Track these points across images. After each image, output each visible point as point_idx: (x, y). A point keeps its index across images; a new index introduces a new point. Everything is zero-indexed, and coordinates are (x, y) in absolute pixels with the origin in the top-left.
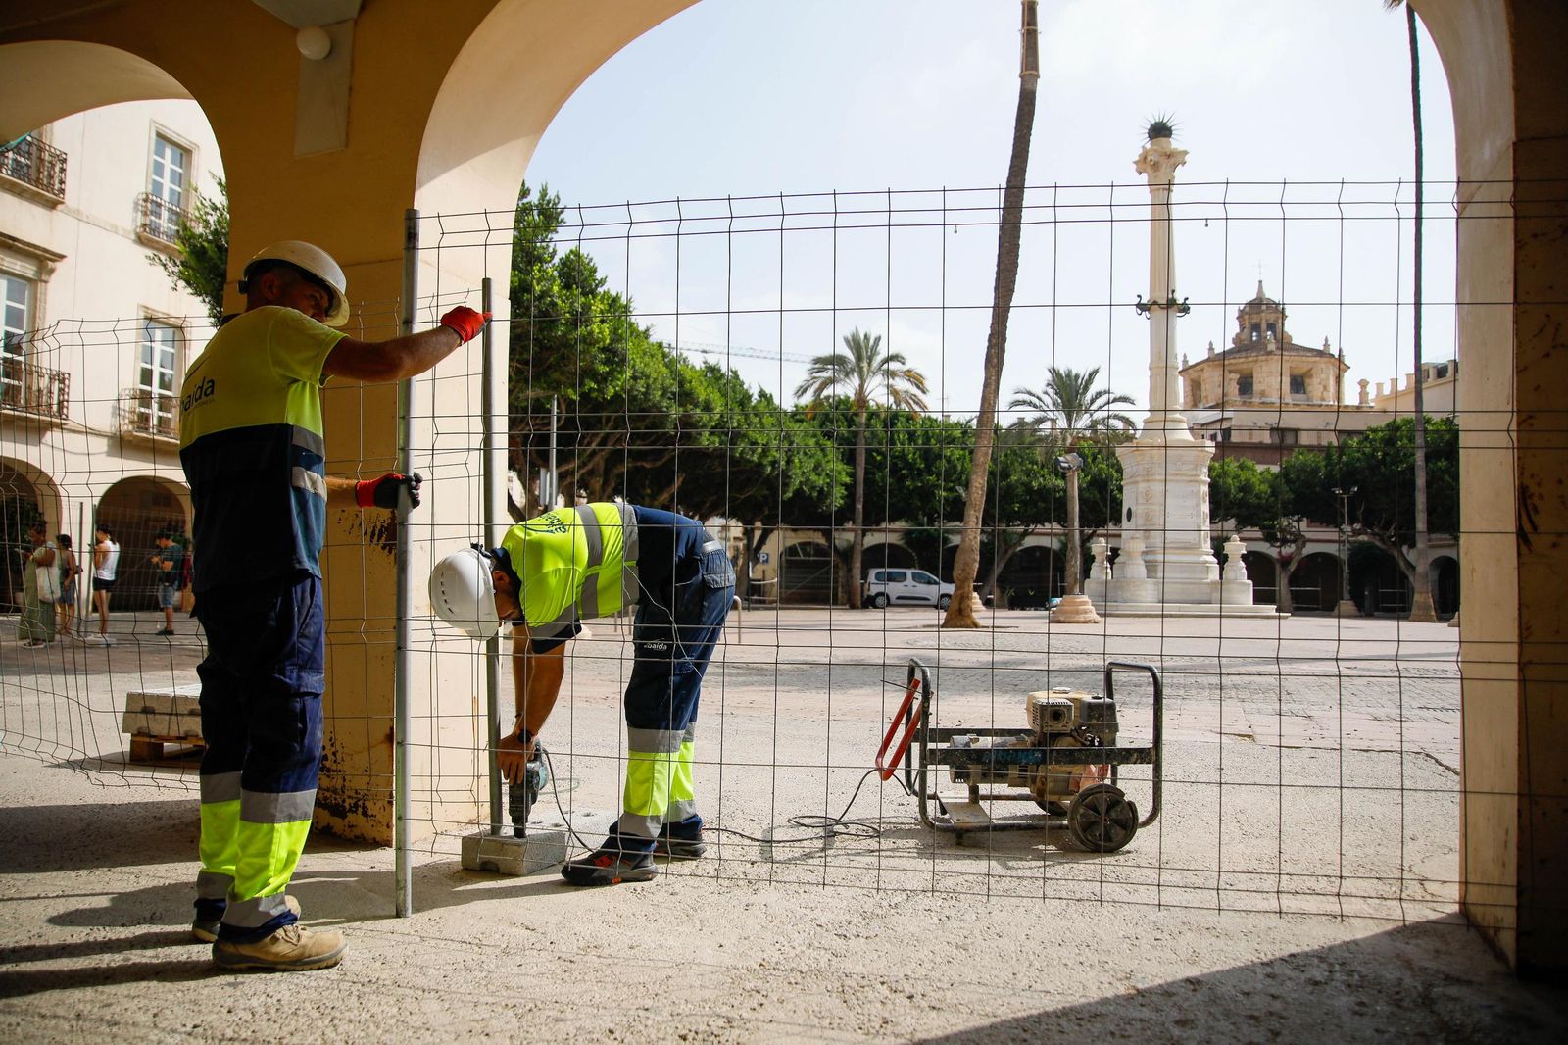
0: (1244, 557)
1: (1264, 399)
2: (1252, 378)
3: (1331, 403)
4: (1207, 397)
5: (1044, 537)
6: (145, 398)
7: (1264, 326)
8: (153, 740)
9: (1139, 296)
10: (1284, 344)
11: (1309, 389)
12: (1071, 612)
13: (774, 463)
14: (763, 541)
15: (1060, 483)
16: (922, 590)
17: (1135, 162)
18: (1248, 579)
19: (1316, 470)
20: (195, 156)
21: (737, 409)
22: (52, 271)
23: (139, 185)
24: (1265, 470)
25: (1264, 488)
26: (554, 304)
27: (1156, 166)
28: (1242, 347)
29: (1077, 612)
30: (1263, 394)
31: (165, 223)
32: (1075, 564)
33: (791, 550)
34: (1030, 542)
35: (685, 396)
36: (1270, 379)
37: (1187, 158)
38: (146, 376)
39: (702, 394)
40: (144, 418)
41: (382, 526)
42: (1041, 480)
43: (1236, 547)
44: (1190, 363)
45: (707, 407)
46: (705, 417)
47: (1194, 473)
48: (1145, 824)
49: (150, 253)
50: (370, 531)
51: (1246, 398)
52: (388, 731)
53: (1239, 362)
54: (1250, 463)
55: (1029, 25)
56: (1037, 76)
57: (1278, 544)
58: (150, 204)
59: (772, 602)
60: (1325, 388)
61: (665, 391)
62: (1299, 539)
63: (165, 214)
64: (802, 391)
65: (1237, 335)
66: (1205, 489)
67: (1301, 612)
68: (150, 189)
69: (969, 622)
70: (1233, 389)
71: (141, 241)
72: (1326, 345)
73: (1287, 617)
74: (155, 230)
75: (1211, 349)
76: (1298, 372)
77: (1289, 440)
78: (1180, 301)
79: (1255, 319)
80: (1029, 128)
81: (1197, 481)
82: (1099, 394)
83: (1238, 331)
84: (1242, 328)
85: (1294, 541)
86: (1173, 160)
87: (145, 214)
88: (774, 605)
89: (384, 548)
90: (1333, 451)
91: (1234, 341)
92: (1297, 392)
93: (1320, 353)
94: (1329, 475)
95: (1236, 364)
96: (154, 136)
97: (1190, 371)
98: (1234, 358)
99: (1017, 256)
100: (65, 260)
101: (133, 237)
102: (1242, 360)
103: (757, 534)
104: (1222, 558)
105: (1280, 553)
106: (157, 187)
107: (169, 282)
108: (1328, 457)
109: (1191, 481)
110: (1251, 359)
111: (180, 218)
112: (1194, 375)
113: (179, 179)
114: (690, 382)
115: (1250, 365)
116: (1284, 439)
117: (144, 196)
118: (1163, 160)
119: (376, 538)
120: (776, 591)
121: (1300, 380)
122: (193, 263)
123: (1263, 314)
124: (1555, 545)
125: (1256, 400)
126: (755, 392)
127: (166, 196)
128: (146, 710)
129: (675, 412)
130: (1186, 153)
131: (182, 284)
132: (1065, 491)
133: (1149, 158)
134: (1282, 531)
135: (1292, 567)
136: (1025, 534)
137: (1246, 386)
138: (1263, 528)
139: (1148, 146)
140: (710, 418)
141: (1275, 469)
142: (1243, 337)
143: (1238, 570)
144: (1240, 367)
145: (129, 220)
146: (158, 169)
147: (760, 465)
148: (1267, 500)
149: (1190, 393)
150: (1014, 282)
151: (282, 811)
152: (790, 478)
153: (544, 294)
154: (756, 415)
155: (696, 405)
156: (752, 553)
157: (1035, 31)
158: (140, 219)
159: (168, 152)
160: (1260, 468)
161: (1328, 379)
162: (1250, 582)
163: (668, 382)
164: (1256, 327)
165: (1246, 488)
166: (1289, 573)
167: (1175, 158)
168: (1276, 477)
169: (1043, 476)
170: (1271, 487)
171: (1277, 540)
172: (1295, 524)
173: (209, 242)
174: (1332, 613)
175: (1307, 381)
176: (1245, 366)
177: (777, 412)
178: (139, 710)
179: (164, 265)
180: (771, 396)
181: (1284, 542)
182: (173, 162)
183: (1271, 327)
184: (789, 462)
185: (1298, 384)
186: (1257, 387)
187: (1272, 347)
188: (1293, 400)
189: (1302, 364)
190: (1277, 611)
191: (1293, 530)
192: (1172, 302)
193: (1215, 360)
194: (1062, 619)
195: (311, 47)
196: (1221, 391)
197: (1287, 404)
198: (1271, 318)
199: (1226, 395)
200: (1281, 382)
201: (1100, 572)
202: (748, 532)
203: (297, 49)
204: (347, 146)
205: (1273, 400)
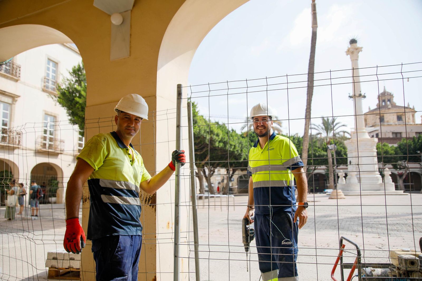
0: (390, 175)
1: (388, 123)
2: (384, 117)
3: (411, 123)
4: (369, 123)
5: (321, 169)
6: (45, 138)
7: (386, 100)
8: (56, 269)
9: (350, 94)
10: (394, 106)
11: (404, 119)
12: (336, 195)
13: (237, 151)
14: (232, 176)
15: (325, 153)
17: (346, 52)
18: (393, 182)
19: (410, 146)
20: (59, 65)
21: (226, 135)
22: (16, 101)
23: (42, 74)
24: (392, 146)
25: (393, 152)
27: (352, 53)
28: (379, 107)
29: (338, 195)
31: (50, 85)
32: (331, 178)
33: (241, 177)
34: (316, 171)
35: (211, 132)
36: (390, 117)
37: (363, 49)
38: (45, 132)
39: (216, 131)
40: (45, 144)
42: (319, 152)
43: (388, 172)
44: (364, 113)
45: (218, 135)
46: (217, 138)
47: (371, 148)
49: (48, 94)
54: (386, 144)
55: (314, 11)
56: (317, 27)
58: (46, 80)
59: (236, 193)
60: (409, 119)
61: (205, 131)
62: (406, 168)
63: (50, 82)
64: (243, 128)
65: (378, 104)
68: (46, 75)
70: (378, 121)
71: (44, 91)
72: (408, 105)
73: (407, 195)
74: (47, 87)
75: (369, 109)
76: (399, 114)
77: (399, 136)
78: (363, 94)
79: (383, 98)
80: (315, 43)
81: (372, 151)
82: (337, 124)
83: (378, 102)
85: (404, 168)
86: (358, 51)
87: (44, 82)
88: (236, 194)
90: (415, 139)
91: (377, 106)
92: (399, 120)
93: (406, 108)
94: (415, 147)
96: (47, 59)
100: (20, 97)
101: (41, 89)
103: (231, 172)
104: (383, 176)
105: (398, 172)
106: (48, 75)
107: (54, 103)
108: (413, 141)
109: (370, 151)
111: (55, 83)
112: (365, 117)
113: (54, 72)
114: (212, 128)
116: (397, 136)
117: (44, 77)
118: (355, 50)
120: (236, 190)
121: (400, 116)
122: (62, 97)
123: (386, 97)
125: (386, 124)
126: (230, 129)
127: (51, 77)
128: (54, 259)
129: (208, 137)
130: (362, 48)
131: (58, 103)
132: (327, 155)
133: (350, 50)
134: (400, 165)
135: (404, 177)
136: (315, 169)
137: (382, 120)
138: (392, 165)
139: (350, 46)
140: (219, 138)
141: (396, 145)
142: (380, 104)
143: (389, 179)
145: (40, 85)
146: (48, 69)
147: (233, 152)
148: (394, 156)
152: (242, 156)
154: (231, 136)
155: (214, 135)
156: (230, 179)
157: (316, 13)
158: (43, 84)
159: (51, 64)
160: (390, 145)
161: (410, 116)
162: (393, 183)
163: (206, 128)
164: (384, 101)
165: (386, 152)
166: (403, 179)
167: (358, 50)
168: (396, 148)
169: (319, 151)
170: (395, 151)
171: (398, 168)
172: (404, 163)
173: (66, 90)
174: (420, 192)
175: (402, 117)
177: (237, 135)
178: (52, 258)
179: (52, 98)
180: (235, 130)
181: (400, 169)
182: (53, 67)
183: (389, 100)
184: (241, 151)
185: (399, 118)
186: (386, 120)
188: (398, 123)
189: (401, 111)
190: (404, 192)
191: (403, 165)
192: (360, 95)
193: (371, 112)
194: (333, 197)
195: (116, 20)
196: (373, 122)
197: (396, 125)
198: (389, 97)
199: (375, 123)
200: (393, 118)
201: (341, 181)
202: (228, 172)
203: (111, 22)
204: (130, 56)
205: (391, 123)
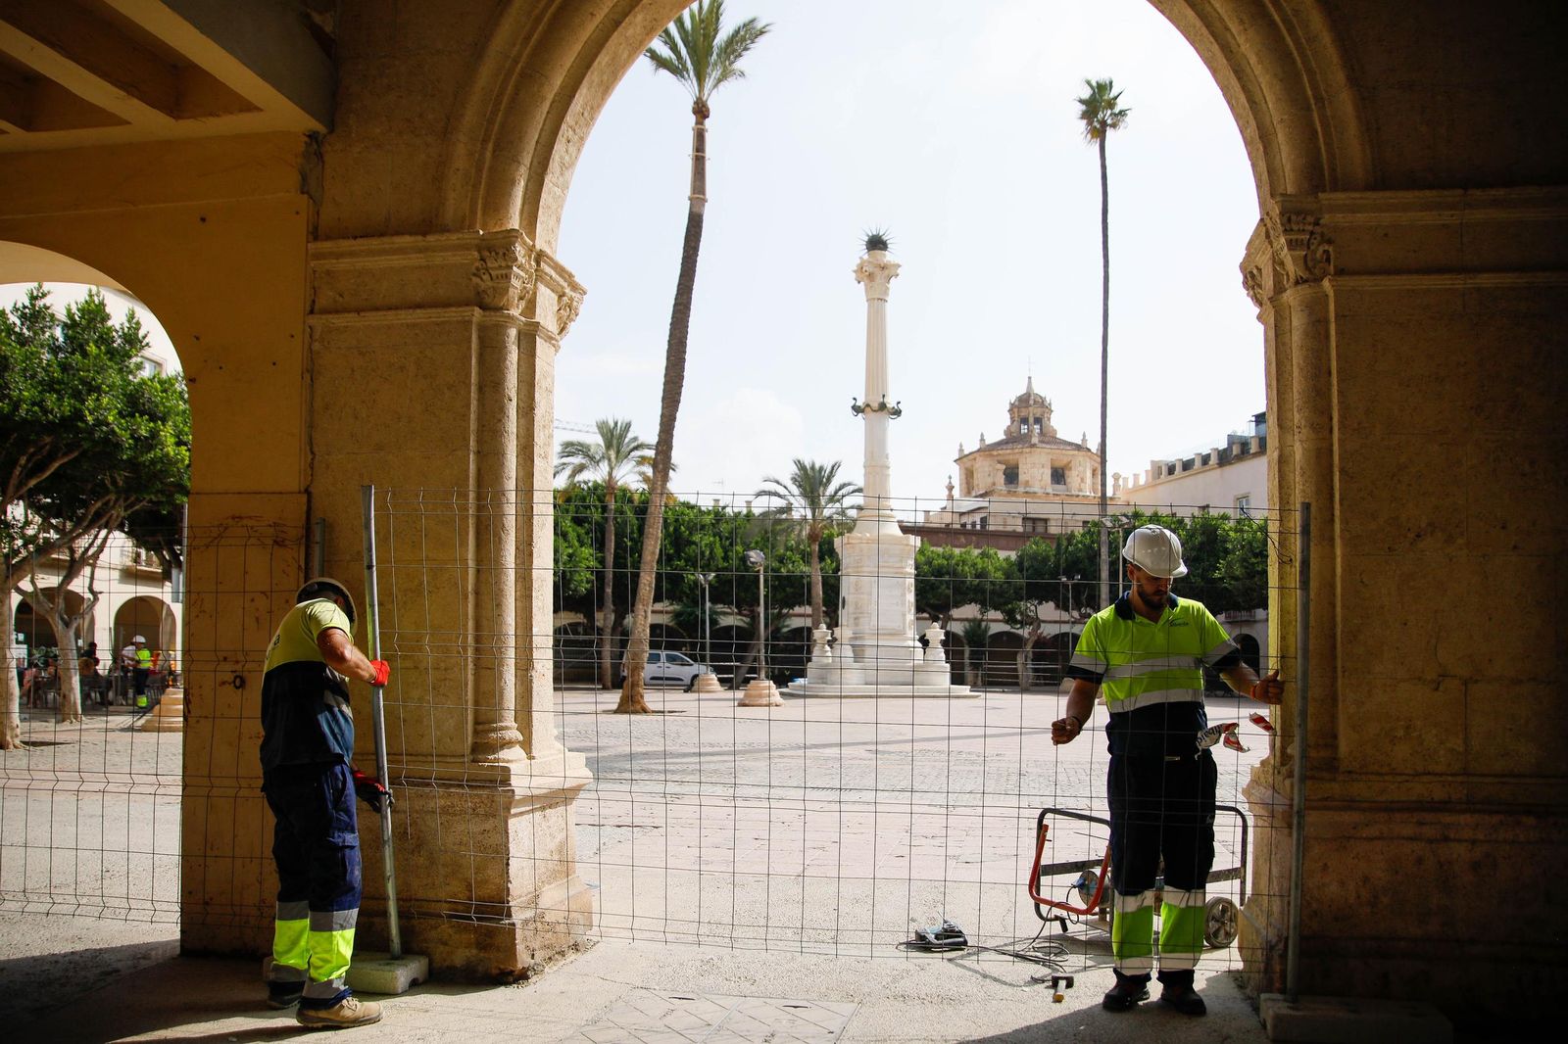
1: (1028, 489)
2: (1018, 468)
3: (1088, 494)
4: (978, 485)
7: (1031, 420)
10: (1049, 438)
11: (1068, 480)
16: (674, 670)
19: (1046, 559)
24: (1004, 557)
25: (999, 574)
28: (1012, 439)
30: (1027, 484)
34: (796, 623)
36: (1035, 470)
44: (966, 452)
47: (899, 565)
51: (1012, 488)
53: (1007, 453)
54: (992, 550)
57: (1019, 626)
60: (1082, 480)
62: (1035, 622)
65: (1009, 427)
66: (910, 580)
70: (1001, 478)
72: (1084, 440)
76: (1058, 464)
77: (1040, 529)
79: (1024, 413)
81: (902, 573)
82: (843, 485)
83: (1009, 424)
84: (1013, 420)
85: (1031, 624)
90: (1063, 541)
91: (1006, 433)
92: (1058, 483)
93: (1078, 447)
94: (1057, 565)
95: (1004, 455)
97: (965, 459)
98: (1002, 449)
102: (1008, 451)
108: (1059, 546)
109: (897, 573)
110: (1017, 451)
112: (968, 464)
115: (1017, 456)
116: (1035, 528)
121: (1061, 471)
123: (1031, 409)
125: (1021, 489)
137: (1012, 476)
141: (1013, 555)
142: (1013, 430)
144: (1007, 458)
148: (1001, 586)
149: (964, 481)
160: (1002, 555)
161: (1085, 471)
164: (1025, 421)
165: (981, 575)
168: (1012, 563)
170: (1004, 574)
172: (1033, 608)
175: (1067, 473)
176: (1011, 457)
181: (1023, 624)
183: (1038, 421)
185: (1058, 475)
186: (1022, 477)
187: (1035, 440)
188: (1053, 490)
189: (1063, 457)
191: (1032, 614)
196: (990, 480)
197: (1048, 494)
198: (1038, 412)
199: (994, 484)
200: (1043, 473)
201: (821, 655)
205: (1036, 490)
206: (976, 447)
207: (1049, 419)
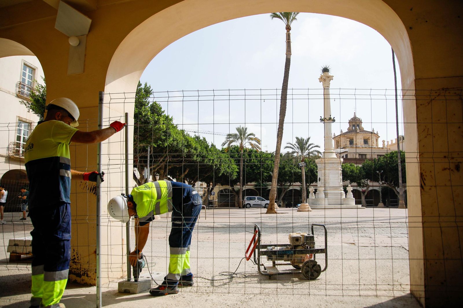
0: (352, 191)
1: (357, 146)
2: (353, 140)
3: (375, 147)
4: (340, 145)
5: (296, 186)
6: (18, 145)
7: (356, 125)
8: (17, 254)
9: (321, 117)
10: (362, 131)
11: (369, 143)
12: (304, 208)
13: (216, 165)
14: (212, 189)
15: (300, 171)
16: (260, 202)
17: (319, 79)
19: (371, 166)
20: (36, 71)
21: (205, 150)
23: (18, 79)
24: (357, 167)
25: (358, 171)
26: (148, 118)
27: (325, 80)
28: (350, 131)
29: (305, 208)
30: (356, 144)
31: (26, 91)
32: (304, 194)
33: (221, 191)
34: (291, 188)
35: (189, 146)
36: (359, 140)
37: (333, 78)
38: (19, 138)
39: (194, 145)
40: (18, 151)
41: (94, 187)
42: (294, 170)
43: (350, 189)
44: (336, 136)
45: (196, 149)
46: (195, 152)
47: (337, 167)
48: (323, 271)
49: (21, 100)
50: (90, 188)
51: (351, 146)
52: (95, 250)
54: (353, 164)
55: (288, 40)
56: (291, 54)
57: (362, 187)
58: (21, 85)
59: (215, 207)
60: (373, 143)
61: (183, 144)
62: (368, 186)
63: (26, 88)
64: (224, 144)
65: (349, 128)
66: (341, 172)
67: (368, 207)
68: (21, 81)
69: (274, 212)
70: (348, 143)
71: (18, 96)
72: (373, 130)
73: (365, 208)
74: (23, 93)
75: (342, 132)
76: (365, 138)
77: (364, 157)
78: (332, 118)
79: (353, 123)
80: (289, 69)
81: (338, 170)
82: (310, 145)
83: (349, 127)
84: (350, 126)
85: (366, 186)
86: (329, 78)
87: (19, 88)
88: (216, 208)
89: (94, 194)
90: (376, 160)
91: (348, 129)
92: (366, 144)
93: (372, 133)
94: (375, 167)
95: (349, 136)
96: (23, 64)
97: (336, 138)
98: (348, 134)
99: (286, 105)
101: (15, 95)
102: (350, 135)
103: (211, 186)
104: (346, 192)
105: (362, 190)
106: (24, 80)
107: (27, 109)
108: (375, 162)
109: (337, 170)
110: (353, 134)
111: (31, 89)
112: (337, 139)
113: (31, 78)
114: (190, 142)
115: (353, 136)
116: (362, 157)
117: (19, 83)
118: (326, 78)
119: (92, 190)
120: (217, 203)
121: (366, 140)
122: (35, 104)
123: (356, 122)
124: (430, 189)
125: (355, 146)
126: (210, 144)
127: (26, 83)
128: (16, 245)
129: (186, 150)
130: (333, 76)
131: (31, 110)
132: (301, 173)
133: (323, 78)
134: (363, 183)
135: (366, 194)
136: (290, 185)
137: (351, 142)
138: (357, 183)
139: (322, 74)
140: (197, 152)
141: (360, 166)
142: (350, 128)
143: (351, 195)
144: (350, 137)
145: (14, 90)
146: (24, 75)
147: (212, 166)
148: (358, 175)
149: (336, 144)
150: (285, 113)
151: (57, 277)
152: (220, 170)
153: (145, 115)
154: (210, 151)
155: (192, 149)
156: (210, 192)
157: (290, 42)
158: (18, 90)
159: (28, 69)
161: (374, 140)
162: (354, 198)
163: (184, 142)
164: (354, 126)
165: (352, 171)
166: (365, 196)
167: (330, 78)
168: (361, 168)
169: (295, 169)
171: (362, 186)
172: (366, 181)
173: (40, 97)
174: (377, 207)
175: (368, 141)
176: (351, 136)
177: (216, 150)
178: (13, 245)
179: (25, 104)
180: (215, 145)
181: (363, 186)
182: (29, 72)
183: (358, 126)
184: (220, 165)
185: (366, 142)
186: (355, 142)
187: (358, 131)
188: (365, 146)
189: (367, 136)
190: (362, 206)
191: (366, 183)
192: (330, 119)
193: (343, 135)
194: (301, 210)
195: (73, 42)
196: (344, 144)
197: (363, 147)
198: (358, 123)
199: (346, 145)
200: (361, 141)
201: (312, 196)
202: (208, 186)
203: (69, 43)
204: (84, 72)
205: (359, 146)
206: (339, 134)
207: (361, 125)
